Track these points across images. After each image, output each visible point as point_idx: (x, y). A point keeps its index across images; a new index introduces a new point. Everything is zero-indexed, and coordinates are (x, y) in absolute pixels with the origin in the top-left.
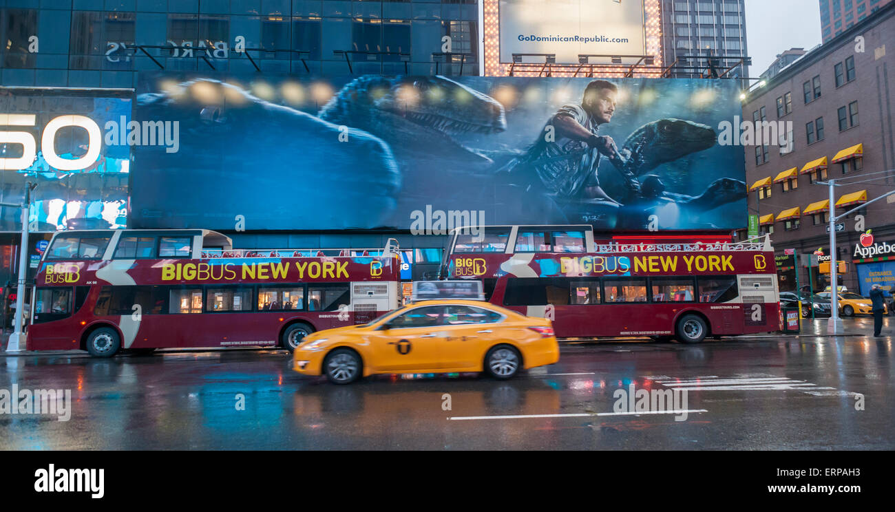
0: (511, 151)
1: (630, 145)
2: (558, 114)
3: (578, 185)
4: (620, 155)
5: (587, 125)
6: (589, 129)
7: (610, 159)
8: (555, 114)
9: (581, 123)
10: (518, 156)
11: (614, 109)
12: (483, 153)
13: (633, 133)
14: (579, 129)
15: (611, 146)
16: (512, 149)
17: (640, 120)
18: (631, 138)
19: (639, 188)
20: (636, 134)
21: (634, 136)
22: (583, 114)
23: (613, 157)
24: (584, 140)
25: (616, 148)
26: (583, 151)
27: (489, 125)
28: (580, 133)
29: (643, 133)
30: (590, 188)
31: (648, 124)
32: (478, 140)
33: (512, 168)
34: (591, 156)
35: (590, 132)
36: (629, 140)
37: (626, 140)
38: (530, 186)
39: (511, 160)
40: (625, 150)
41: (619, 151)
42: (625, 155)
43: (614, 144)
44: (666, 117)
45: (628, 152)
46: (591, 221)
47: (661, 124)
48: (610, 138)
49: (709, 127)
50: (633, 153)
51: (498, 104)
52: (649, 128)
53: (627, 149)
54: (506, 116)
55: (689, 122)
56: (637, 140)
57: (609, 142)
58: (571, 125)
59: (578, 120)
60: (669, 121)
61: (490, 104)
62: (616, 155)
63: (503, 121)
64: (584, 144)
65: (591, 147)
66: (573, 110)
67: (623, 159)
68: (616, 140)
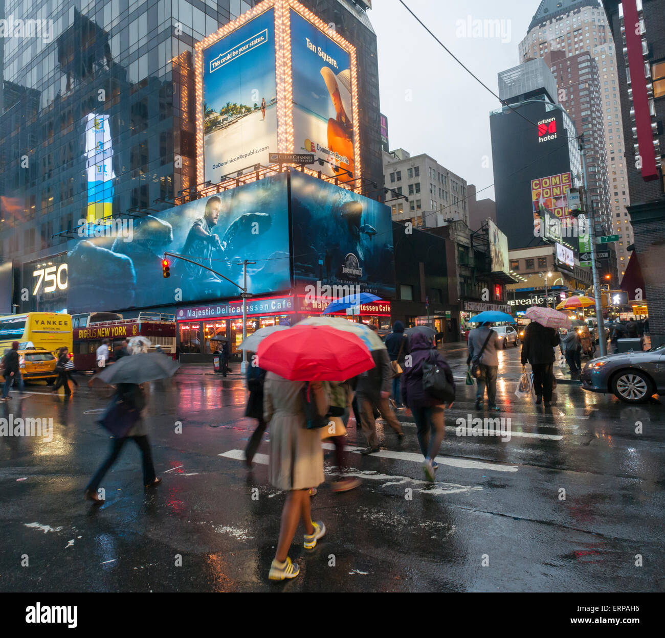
2: (194, 225)
3: (202, 271)
4: (221, 246)
5: (206, 230)
7: (217, 250)
8: (192, 225)
9: (203, 229)
11: (219, 214)
13: (228, 229)
14: (203, 233)
15: (217, 241)
17: (231, 219)
19: (230, 268)
20: (230, 229)
21: (228, 231)
22: (204, 222)
24: (205, 240)
25: (219, 242)
26: (204, 247)
28: (203, 235)
30: (208, 272)
31: (235, 221)
33: (175, 265)
34: (208, 250)
35: (207, 234)
36: (226, 234)
37: (224, 235)
38: (182, 275)
40: (223, 242)
41: (221, 244)
42: (223, 246)
43: (218, 239)
44: (245, 212)
45: (225, 243)
46: (209, 294)
47: (241, 219)
48: (216, 235)
49: (267, 215)
50: (228, 243)
51: (170, 226)
52: (236, 223)
53: (225, 241)
54: (173, 232)
55: (257, 213)
56: (229, 234)
57: (216, 238)
58: (199, 230)
59: (203, 227)
60: (246, 216)
61: (167, 226)
62: (219, 247)
63: (172, 236)
64: (205, 242)
65: (208, 244)
66: (200, 220)
67: (223, 249)
68: (220, 236)
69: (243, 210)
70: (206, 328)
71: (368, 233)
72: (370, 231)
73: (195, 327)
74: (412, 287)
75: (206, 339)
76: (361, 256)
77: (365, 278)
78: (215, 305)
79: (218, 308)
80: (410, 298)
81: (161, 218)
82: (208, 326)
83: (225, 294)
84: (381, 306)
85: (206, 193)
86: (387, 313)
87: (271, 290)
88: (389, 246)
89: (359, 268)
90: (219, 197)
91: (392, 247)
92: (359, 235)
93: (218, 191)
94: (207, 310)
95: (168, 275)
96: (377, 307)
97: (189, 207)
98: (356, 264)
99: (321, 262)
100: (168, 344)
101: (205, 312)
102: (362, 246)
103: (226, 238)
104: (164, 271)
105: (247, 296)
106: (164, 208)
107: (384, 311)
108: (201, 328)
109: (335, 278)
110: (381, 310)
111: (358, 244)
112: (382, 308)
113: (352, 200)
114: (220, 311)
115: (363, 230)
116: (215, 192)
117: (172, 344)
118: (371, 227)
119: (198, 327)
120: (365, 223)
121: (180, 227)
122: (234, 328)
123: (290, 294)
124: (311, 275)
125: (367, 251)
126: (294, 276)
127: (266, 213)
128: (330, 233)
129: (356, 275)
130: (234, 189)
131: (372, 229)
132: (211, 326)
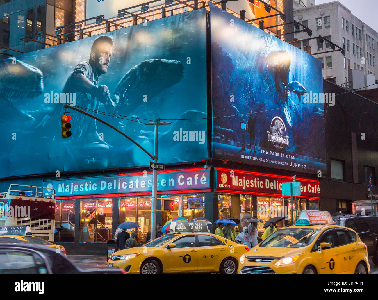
0: (45, 109)
1: (120, 90)
2: (74, 73)
3: (83, 132)
4: (112, 101)
5: (91, 79)
6: (92, 81)
7: (105, 106)
8: (72, 72)
9: (87, 77)
10: (49, 113)
11: (109, 60)
12: (30, 113)
13: (122, 79)
14: (86, 83)
15: (107, 94)
16: (46, 107)
17: (127, 67)
18: (120, 84)
19: (124, 129)
20: (124, 79)
21: (122, 81)
22: (89, 69)
23: (107, 103)
24: (89, 92)
25: (109, 95)
26: (88, 102)
27: (34, 90)
28: (87, 86)
29: (128, 77)
30: (91, 134)
31: (132, 69)
32: (28, 104)
33: (45, 123)
34: (92, 105)
35: (93, 84)
36: (119, 86)
37: (116, 87)
38: (55, 137)
39: (45, 116)
40: (115, 96)
41: (111, 98)
42: (115, 100)
43: (108, 92)
44: (146, 58)
45: (118, 97)
46: (91, 163)
47: (141, 66)
48: (106, 87)
49: (178, 62)
50: (121, 97)
51: (40, 72)
52: (133, 72)
53: (117, 94)
54: (44, 81)
55: (163, 60)
56: (124, 85)
57: (105, 90)
58: (81, 80)
59: (86, 75)
60: (148, 63)
61: (35, 73)
62: (109, 101)
63: (42, 85)
64: (89, 95)
65: (93, 97)
66: (83, 66)
67: (113, 103)
68: (110, 88)
69: (144, 55)
70: (83, 207)
71: (296, 92)
72: (299, 90)
73: (68, 207)
74: (343, 163)
75: (83, 224)
76: (289, 121)
77: (294, 148)
78: (97, 178)
79: (102, 182)
80: (340, 177)
81: (27, 62)
82: (87, 206)
83: (115, 164)
84: (309, 185)
85: (90, 32)
86: (316, 195)
87: (179, 160)
88: (319, 109)
89: (287, 137)
90: (111, 37)
91: (323, 111)
92: (287, 94)
93: (108, 30)
94: (86, 185)
95: (69, 134)
96: (305, 187)
97: (68, 49)
98: (283, 130)
99: (243, 126)
100: (45, 229)
101: (84, 187)
102: (290, 108)
103: (119, 91)
104: (63, 130)
105: (157, 167)
106: (30, 49)
107: (313, 192)
108: (77, 208)
109: (259, 148)
110: (310, 191)
111: (286, 105)
112: (310, 188)
113: (280, 49)
114: (104, 185)
115: (291, 87)
116: (104, 31)
117: (49, 229)
118: (300, 85)
119: (72, 207)
120: (293, 79)
121: (55, 74)
122: (124, 210)
123: (205, 166)
124: (232, 142)
125: (296, 115)
126: (213, 143)
127: (177, 60)
128: (254, 90)
129: (283, 145)
130: (132, 28)
131: (301, 88)
132: (92, 206)
